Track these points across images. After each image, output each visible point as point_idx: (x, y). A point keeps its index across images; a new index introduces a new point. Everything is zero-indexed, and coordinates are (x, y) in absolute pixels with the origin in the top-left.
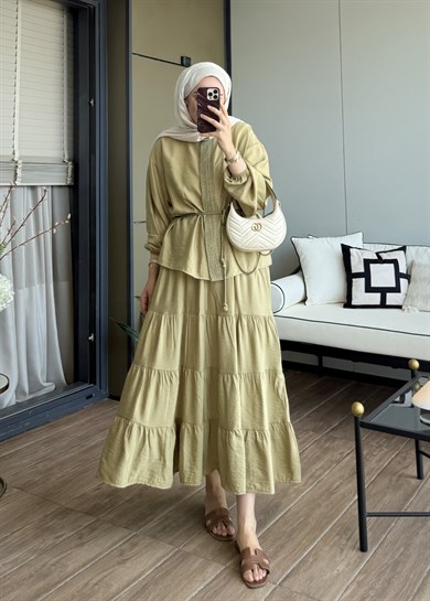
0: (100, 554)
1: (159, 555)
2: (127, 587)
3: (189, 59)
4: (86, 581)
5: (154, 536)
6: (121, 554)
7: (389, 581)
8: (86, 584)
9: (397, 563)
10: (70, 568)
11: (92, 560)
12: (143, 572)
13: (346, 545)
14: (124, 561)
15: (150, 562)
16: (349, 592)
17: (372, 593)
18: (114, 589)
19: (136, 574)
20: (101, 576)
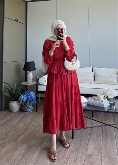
0: (9, 149)
1: (24, 147)
2: (19, 156)
3: (18, 20)
4: (7, 156)
5: (21, 143)
6: (14, 148)
7: (81, 144)
8: (8, 157)
9: (81, 140)
10: (2, 154)
11: (7, 151)
12: (22, 152)
13: (68, 138)
14: (16, 150)
15: (23, 149)
16: (73, 148)
17: (78, 147)
18: (16, 157)
19: (20, 152)
20: (11, 155)
